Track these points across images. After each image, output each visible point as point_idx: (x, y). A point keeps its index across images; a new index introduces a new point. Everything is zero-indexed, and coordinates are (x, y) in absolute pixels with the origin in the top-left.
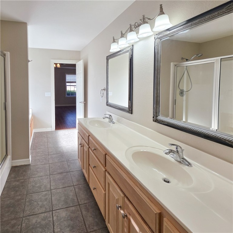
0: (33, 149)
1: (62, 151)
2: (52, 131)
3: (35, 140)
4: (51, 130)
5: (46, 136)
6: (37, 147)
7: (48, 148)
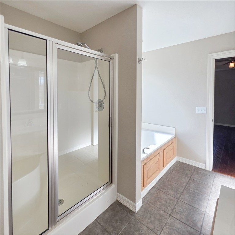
0: (157, 189)
1: (199, 225)
2: (206, 170)
3: (170, 175)
4: (203, 168)
5: (190, 175)
6: (164, 189)
7: (178, 199)
